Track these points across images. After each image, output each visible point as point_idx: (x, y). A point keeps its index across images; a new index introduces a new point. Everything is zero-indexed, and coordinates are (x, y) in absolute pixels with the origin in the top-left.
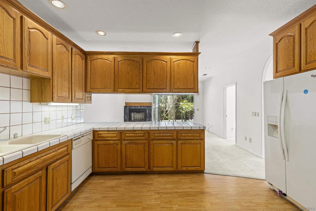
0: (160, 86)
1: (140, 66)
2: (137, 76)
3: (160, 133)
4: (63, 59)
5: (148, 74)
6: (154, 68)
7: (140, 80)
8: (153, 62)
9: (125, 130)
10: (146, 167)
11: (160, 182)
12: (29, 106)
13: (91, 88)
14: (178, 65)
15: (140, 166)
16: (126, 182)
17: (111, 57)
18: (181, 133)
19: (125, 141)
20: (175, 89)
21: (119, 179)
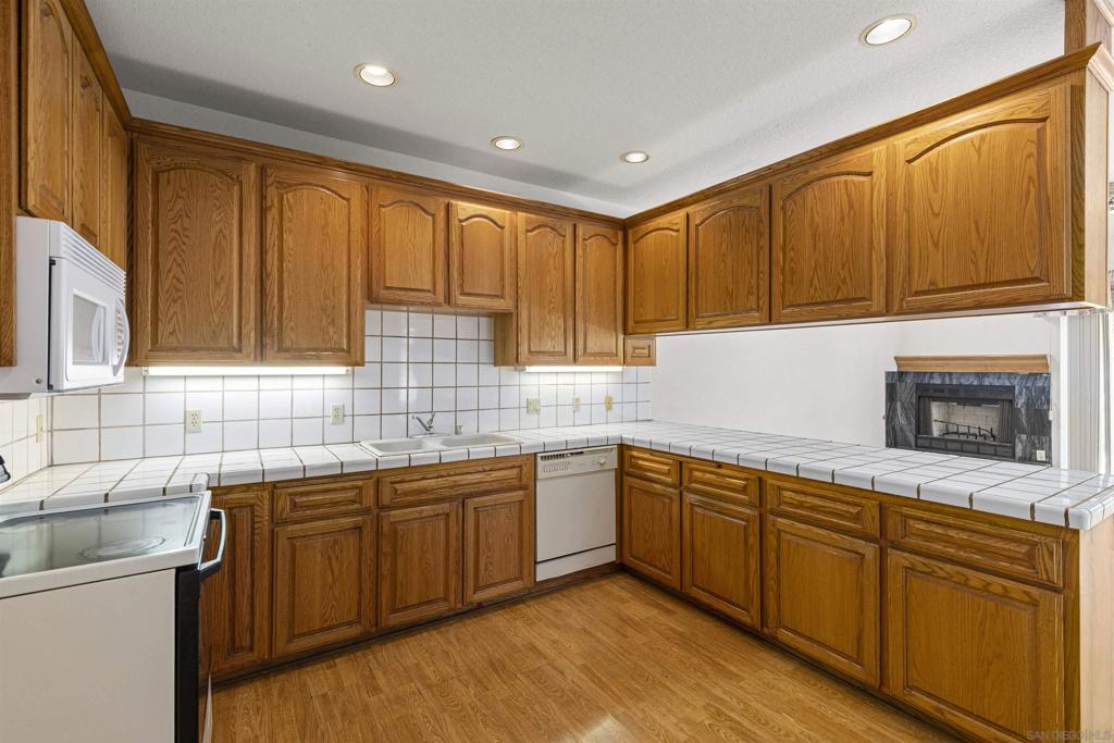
0: (839, 288)
1: (762, 221)
2: (750, 263)
3: (805, 494)
4: (547, 259)
5: (788, 249)
6: (812, 218)
7: (761, 275)
8: (810, 194)
9: (690, 457)
10: (752, 613)
11: (774, 691)
12: (491, 373)
13: (636, 322)
14: (933, 171)
15: (734, 600)
16: (671, 629)
17: (678, 217)
18: (907, 516)
19: (693, 496)
20: (917, 293)
21: (669, 612)
